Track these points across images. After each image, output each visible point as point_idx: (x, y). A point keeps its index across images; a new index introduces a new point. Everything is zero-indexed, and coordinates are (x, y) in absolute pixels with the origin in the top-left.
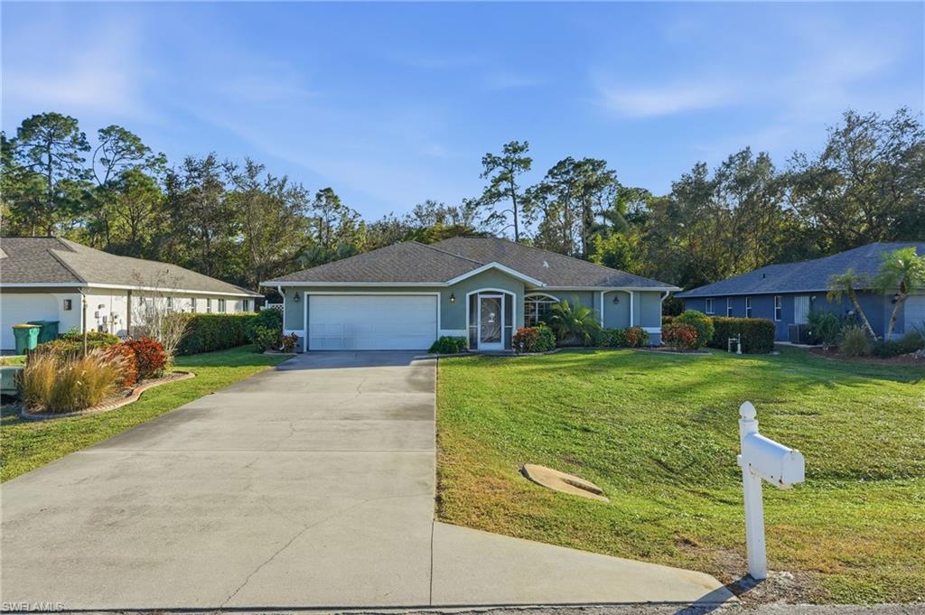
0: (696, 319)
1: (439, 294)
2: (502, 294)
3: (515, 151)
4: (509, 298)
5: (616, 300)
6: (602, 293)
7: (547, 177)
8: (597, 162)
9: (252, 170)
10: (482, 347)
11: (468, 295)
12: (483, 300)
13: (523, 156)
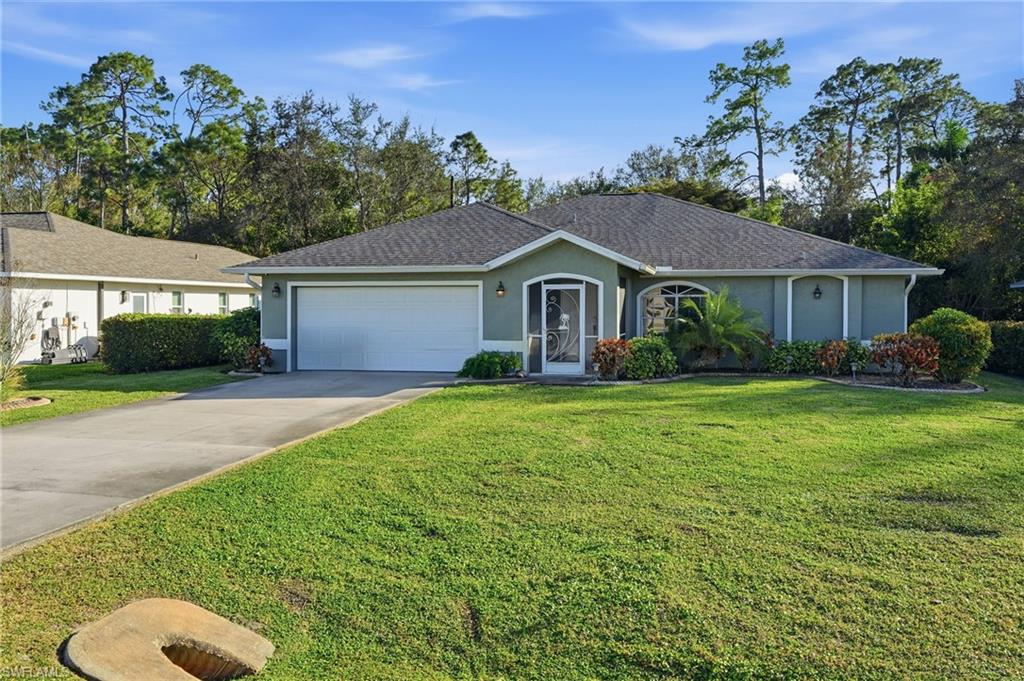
0: (950, 326)
1: (480, 283)
2: (580, 282)
3: (762, 56)
4: (592, 289)
5: (818, 292)
6: (790, 281)
7: (820, 94)
8: (922, 62)
9: (358, 112)
10: (549, 369)
11: (526, 284)
12: (550, 293)
13: (775, 63)
